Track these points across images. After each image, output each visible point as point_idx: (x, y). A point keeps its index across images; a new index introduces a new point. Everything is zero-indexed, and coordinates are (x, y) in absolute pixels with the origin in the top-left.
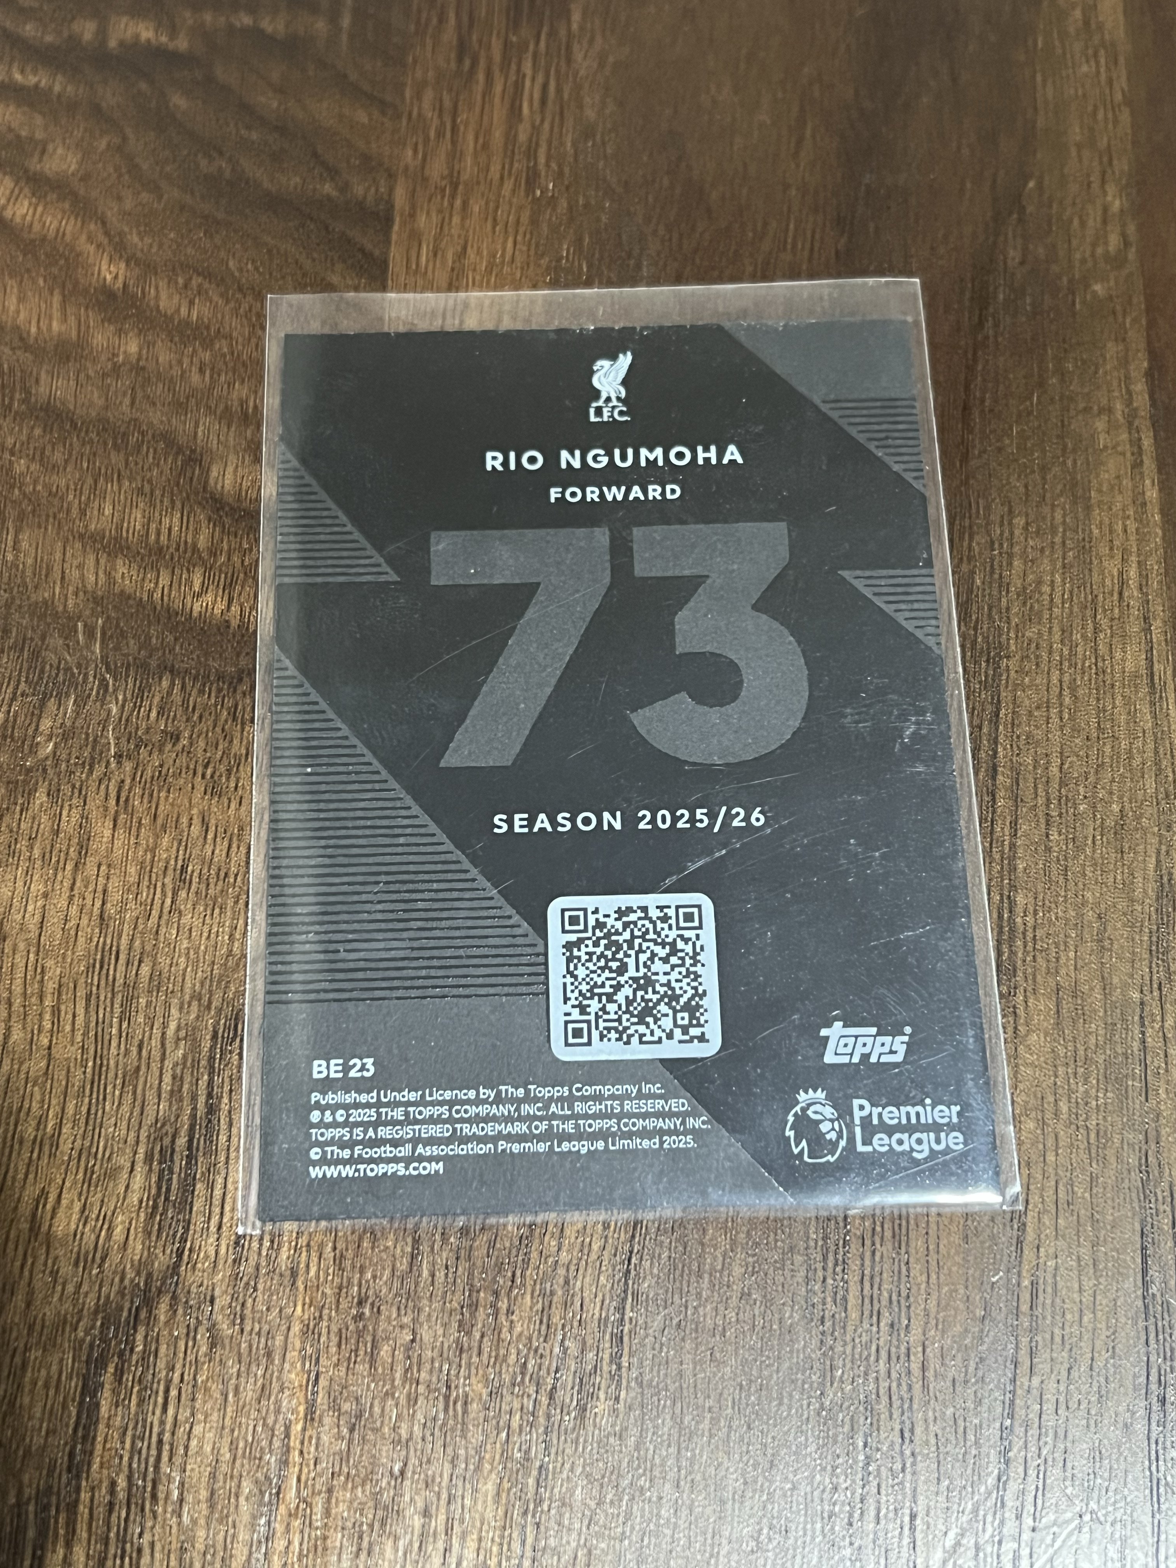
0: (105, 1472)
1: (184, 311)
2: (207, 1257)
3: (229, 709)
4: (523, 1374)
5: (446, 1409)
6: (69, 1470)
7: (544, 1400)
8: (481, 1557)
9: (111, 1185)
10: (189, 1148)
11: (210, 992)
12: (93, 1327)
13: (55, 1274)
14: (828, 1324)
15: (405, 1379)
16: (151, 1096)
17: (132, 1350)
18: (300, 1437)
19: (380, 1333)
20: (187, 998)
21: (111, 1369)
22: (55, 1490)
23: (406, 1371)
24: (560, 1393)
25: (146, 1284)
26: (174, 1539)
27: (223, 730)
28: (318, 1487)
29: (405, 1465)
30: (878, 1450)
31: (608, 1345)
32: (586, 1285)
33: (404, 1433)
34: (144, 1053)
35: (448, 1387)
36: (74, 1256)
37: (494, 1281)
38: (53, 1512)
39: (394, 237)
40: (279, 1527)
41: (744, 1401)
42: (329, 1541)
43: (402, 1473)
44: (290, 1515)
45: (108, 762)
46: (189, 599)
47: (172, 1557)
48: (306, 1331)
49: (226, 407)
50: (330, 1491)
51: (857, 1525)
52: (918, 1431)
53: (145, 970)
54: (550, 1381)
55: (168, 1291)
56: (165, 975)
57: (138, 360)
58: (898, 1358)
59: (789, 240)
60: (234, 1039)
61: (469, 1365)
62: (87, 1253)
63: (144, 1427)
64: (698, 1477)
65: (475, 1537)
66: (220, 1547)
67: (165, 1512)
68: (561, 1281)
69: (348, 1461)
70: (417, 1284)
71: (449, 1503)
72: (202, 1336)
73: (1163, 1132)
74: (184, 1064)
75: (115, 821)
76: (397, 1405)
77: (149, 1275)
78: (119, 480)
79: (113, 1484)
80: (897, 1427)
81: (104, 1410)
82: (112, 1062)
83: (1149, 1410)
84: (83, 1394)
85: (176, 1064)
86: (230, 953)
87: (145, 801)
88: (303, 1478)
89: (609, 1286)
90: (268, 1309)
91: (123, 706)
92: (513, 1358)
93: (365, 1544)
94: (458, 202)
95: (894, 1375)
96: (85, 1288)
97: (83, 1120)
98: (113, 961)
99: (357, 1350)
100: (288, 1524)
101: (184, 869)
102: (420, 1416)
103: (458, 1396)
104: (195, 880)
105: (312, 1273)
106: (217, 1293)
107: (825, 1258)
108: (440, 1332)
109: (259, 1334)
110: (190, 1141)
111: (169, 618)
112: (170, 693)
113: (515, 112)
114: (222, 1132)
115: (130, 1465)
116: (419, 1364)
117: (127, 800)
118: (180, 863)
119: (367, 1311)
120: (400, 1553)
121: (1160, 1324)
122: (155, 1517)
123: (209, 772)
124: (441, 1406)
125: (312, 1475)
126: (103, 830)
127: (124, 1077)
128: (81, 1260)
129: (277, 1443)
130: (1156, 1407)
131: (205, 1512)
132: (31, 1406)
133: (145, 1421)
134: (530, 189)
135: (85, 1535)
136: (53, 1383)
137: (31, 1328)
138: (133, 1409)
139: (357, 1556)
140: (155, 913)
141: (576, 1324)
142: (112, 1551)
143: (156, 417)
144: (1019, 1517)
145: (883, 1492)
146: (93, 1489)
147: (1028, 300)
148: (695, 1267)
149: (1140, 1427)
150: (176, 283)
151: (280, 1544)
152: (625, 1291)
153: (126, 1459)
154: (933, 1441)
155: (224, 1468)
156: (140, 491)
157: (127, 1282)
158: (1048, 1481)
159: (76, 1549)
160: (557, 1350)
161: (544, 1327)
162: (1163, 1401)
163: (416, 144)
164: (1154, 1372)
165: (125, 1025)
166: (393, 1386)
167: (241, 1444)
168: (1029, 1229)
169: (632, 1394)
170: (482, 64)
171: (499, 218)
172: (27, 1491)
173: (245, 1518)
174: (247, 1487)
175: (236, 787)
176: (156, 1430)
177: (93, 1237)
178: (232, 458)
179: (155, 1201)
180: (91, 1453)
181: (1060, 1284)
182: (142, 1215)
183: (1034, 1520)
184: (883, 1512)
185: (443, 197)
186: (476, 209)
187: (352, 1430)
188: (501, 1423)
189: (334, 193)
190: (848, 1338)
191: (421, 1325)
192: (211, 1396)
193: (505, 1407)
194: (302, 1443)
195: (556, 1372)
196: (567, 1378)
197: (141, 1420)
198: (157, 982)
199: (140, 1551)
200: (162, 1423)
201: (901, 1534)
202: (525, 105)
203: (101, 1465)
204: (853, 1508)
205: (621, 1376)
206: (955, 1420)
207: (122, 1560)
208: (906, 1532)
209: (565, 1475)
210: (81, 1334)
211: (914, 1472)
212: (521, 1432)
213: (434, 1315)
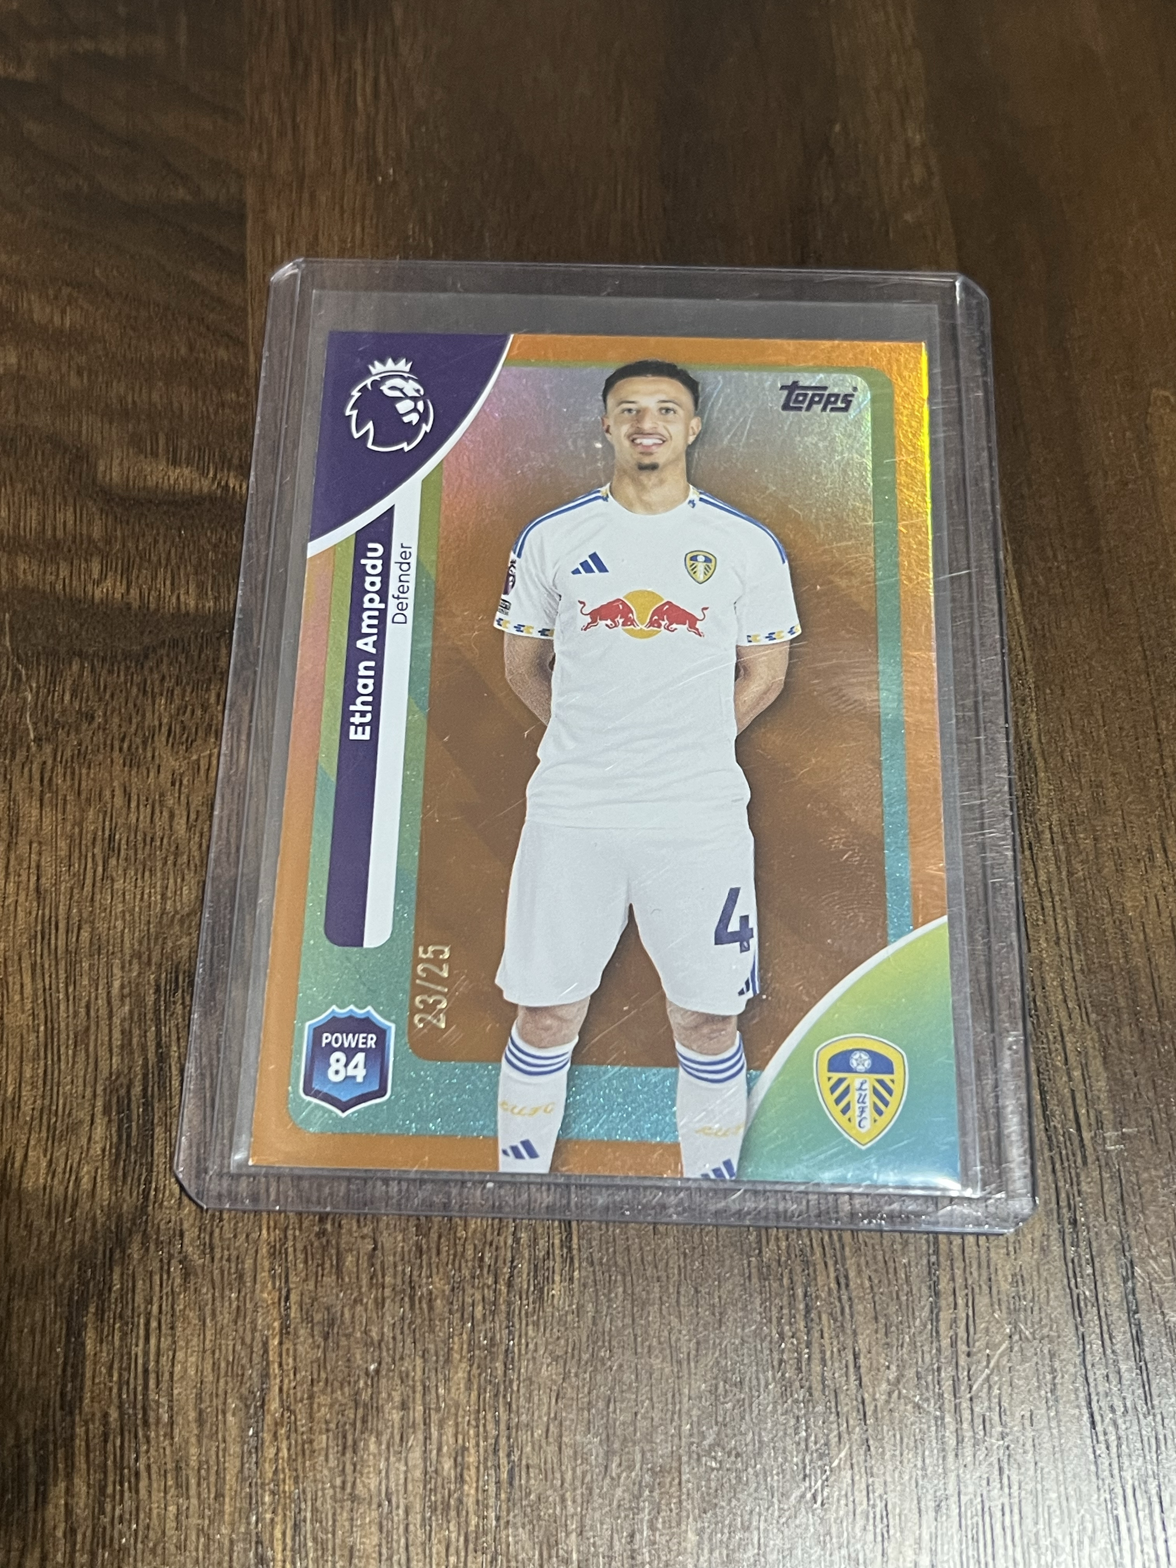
0: (96, 1405)
1: (57, 320)
2: (172, 1195)
3: (138, 685)
4: (481, 1268)
5: (412, 1307)
6: (62, 1408)
7: (504, 1289)
8: (460, 1441)
9: (74, 1138)
10: (145, 1096)
11: (149, 949)
12: (71, 1272)
13: (29, 1227)
15: (371, 1286)
16: (103, 1053)
17: (110, 1290)
18: (277, 1350)
19: (343, 1245)
20: (128, 958)
21: (92, 1309)
22: (51, 1427)
23: (371, 1278)
24: (517, 1281)
25: (117, 1227)
26: (168, 1459)
27: (135, 705)
28: (299, 1395)
29: (380, 1364)
30: (817, 1297)
31: (557, 1231)
33: (374, 1334)
34: (92, 1013)
35: (413, 1288)
36: (45, 1209)
38: (51, 1447)
39: (249, 232)
40: (267, 1437)
41: (689, 1267)
42: (315, 1444)
43: (377, 1371)
44: (276, 1424)
45: (29, 748)
46: (89, 587)
47: (169, 1475)
48: (272, 1255)
49: (107, 405)
50: (311, 1397)
51: (805, 1369)
52: (852, 1274)
53: (85, 935)
54: (507, 1270)
55: (138, 1231)
56: (103, 938)
57: (19, 369)
59: (619, 200)
60: (176, 990)
61: (430, 1265)
62: (57, 1205)
63: (130, 1359)
64: (655, 1342)
65: (452, 1423)
66: (212, 1462)
67: (157, 1436)
69: (325, 1368)
71: (424, 1394)
72: (175, 1268)
73: (1048, 978)
74: (131, 1018)
75: (41, 800)
76: (366, 1310)
77: (120, 1217)
78: (12, 485)
79: (106, 1415)
80: (832, 1275)
81: (89, 1349)
82: (63, 1025)
83: (1062, 1232)
84: (68, 1335)
85: (123, 1020)
86: (163, 911)
87: (68, 778)
88: (285, 1387)
90: (235, 1236)
91: (38, 693)
92: (470, 1253)
93: (350, 1442)
94: (306, 196)
96: (59, 1237)
97: (40, 1082)
98: (53, 931)
99: (323, 1264)
100: (275, 1433)
101: (111, 838)
102: (388, 1318)
103: (422, 1294)
104: (124, 846)
106: (186, 1226)
108: (400, 1238)
109: (229, 1260)
110: (145, 1090)
111: (73, 606)
112: (81, 676)
113: (350, 109)
114: (174, 1078)
115: (120, 1396)
116: (383, 1269)
117: (51, 779)
118: (107, 833)
119: (329, 1227)
120: (383, 1447)
121: (1064, 1152)
122: (148, 1442)
123: (126, 746)
124: (407, 1306)
125: (293, 1384)
126: (30, 811)
127: (76, 1037)
128: (54, 1212)
129: (256, 1359)
130: (1069, 1229)
131: (196, 1432)
132: (20, 1354)
133: (129, 1353)
134: (372, 178)
135: (84, 1466)
136: (39, 1330)
137: (12, 1281)
138: (117, 1343)
139: (344, 1454)
140: (89, 881)
142: (111, 1479)
143: (42, 421)
144: (954, 1344)
145: (826, 1335)
146: (86, 1423)
147: (845, 235)
149: (1056, 1248)
150: (47, 296)
151: (271, 1452)
153: (115, 1390)
154: (867, 1284)
155: (208, 1387)
156: (33, 491)
157: (99, 1226)
158: (976, 1309)
159: (77, 1481)
160: (510, 1242)
162: (1074, 1222)
163: (260, 146)
164: (1063, 1195)
165: (71, 990)
166: (360, 1293)
167: (223, 1365)
169: (584, 1273)
170: (315, 65)
171: (345, 206)
172: (24, 1432)
173: (234, 1432)
174: (233, 1403)
175: (153, 757)
176: (140, 1361)
177: (62, 1188)
178: (117, 453)
179: (117, 1149)
180: (82, 1389)
182: (107, 1163)
183: (968, 1345)
184: (828, 1354)
185: (291, 191)
186: (323, 199)
187: (326, 1338)
188: (466, 1316)
189: (188, 198)
191: (381, 1233)
192: (189, 1323)
193: (469, 1300)
194: (281, 1356)
195: (512, 1262)
196: (523, 1266)
197: (126, 1355)
198: (97, 947)
199: (137, 1474)
200: (146, 1353)
201: (846, 1374)
202: (359, 99)
203: (92, 1400)
204: (800, 1354)
205: (572, 1259)
206: (885, 1262)
207: (122, 1485)
208: (851, 1369)
209: (529, 1356)
210: (60, 1280)
211: (852, 1316)
212: (484, 1321)
213: (392, 1222)
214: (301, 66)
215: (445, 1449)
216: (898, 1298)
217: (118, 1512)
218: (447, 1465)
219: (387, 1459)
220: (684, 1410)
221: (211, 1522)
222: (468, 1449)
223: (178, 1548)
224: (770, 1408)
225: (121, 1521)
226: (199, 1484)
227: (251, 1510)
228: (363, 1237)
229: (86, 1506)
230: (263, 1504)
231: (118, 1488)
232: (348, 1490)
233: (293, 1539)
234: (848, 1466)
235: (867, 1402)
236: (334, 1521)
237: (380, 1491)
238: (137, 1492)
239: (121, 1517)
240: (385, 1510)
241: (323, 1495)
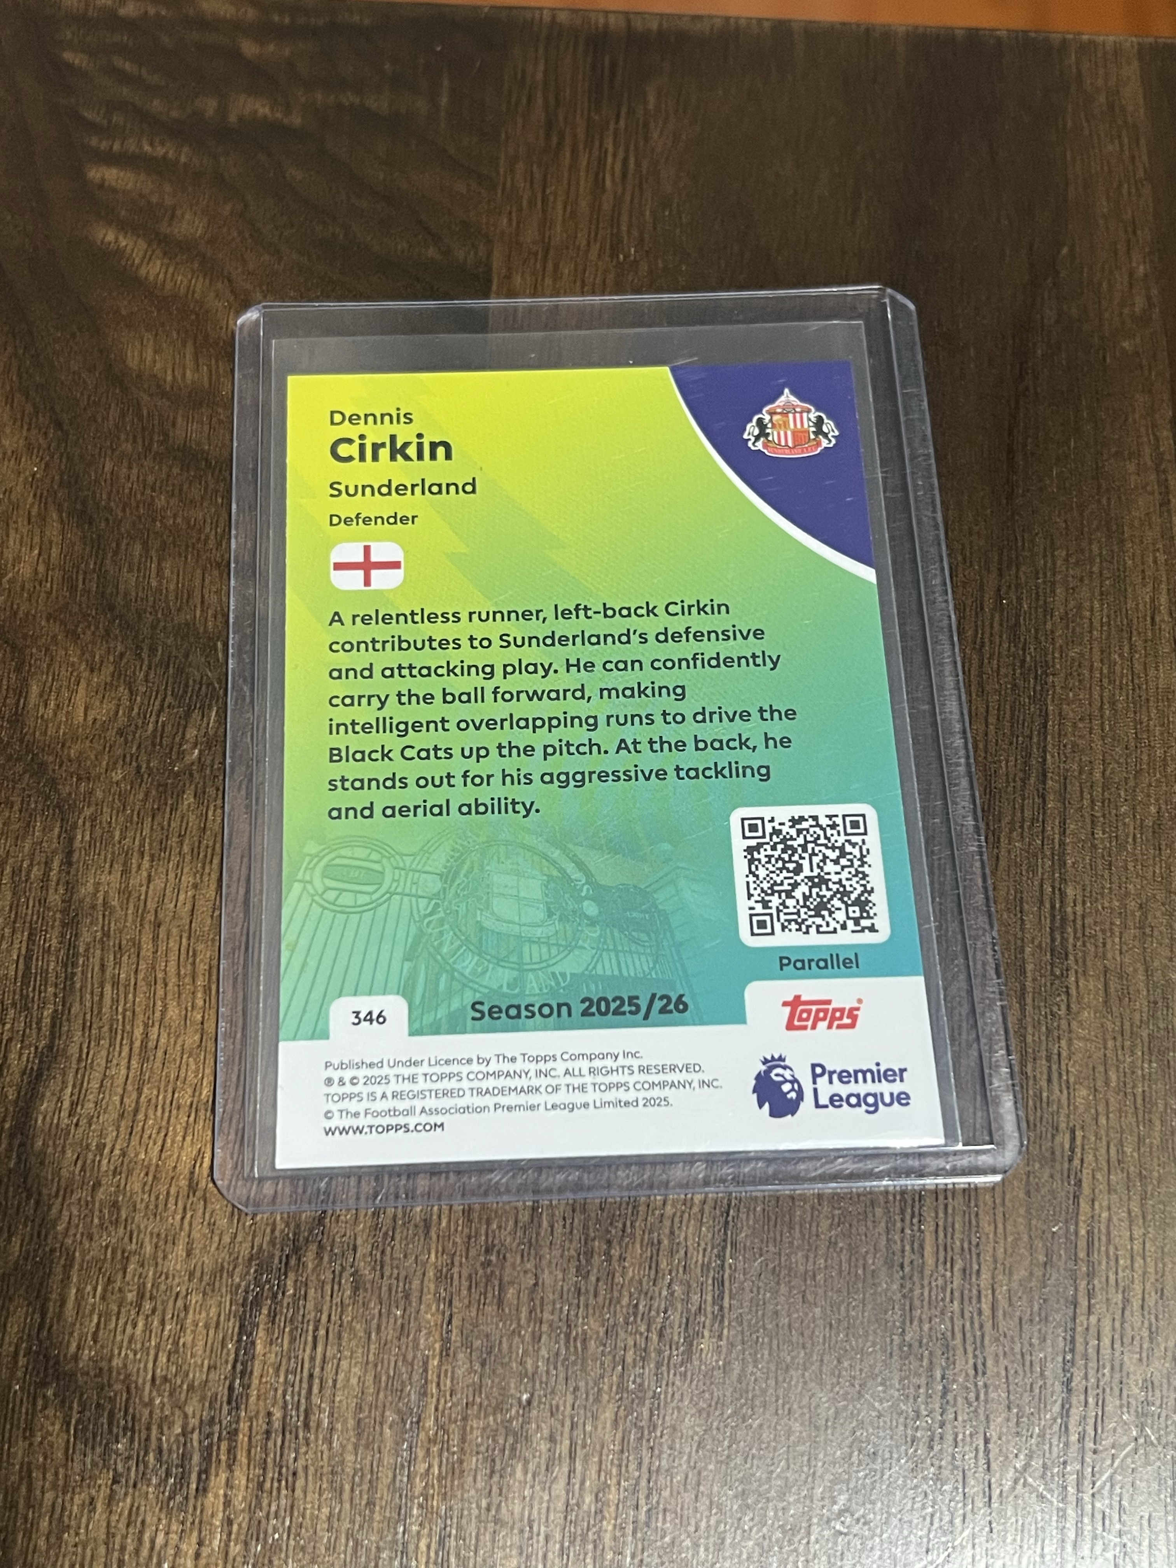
2: (348, 1210)
4: (635, 1315)
5: (567, 1346)
6: (229, 1402)
7: (655, 1337)
8: (603, 1478)
12: (248, 1273)
13: (211, 1228)
14: (907, 1269)
15: (529, 1320)
17: (283, 1294)
18: (436, 1370)
19: (506, 1279)
21: (265, 1311)
22: (217, 1420)
23: (531, 1312)
24: (669, 1331)
25: (295, 1234)
26: (325, 1463)
28: (453, 1416)
29: (532, 1395)
30: (954, 1381)
31: (710, 1288)
32: (690, 1236)
33: (529, 1366)
35: (569, 1326)
37: (608, 1232)
38: (216, 1439)
40: (420, 1453)
41: (833, 1338)
42: (465, 1464)
43: (529, 1402)
44: (430, 1441)
47: (324, 1478)
48: (438, 1278)
50: (465, 1419)
51: (937, 1448)
52: (989, 1363)
54: (660, 1320)
55: (314, 1241)
58: (970, 1298)
61: (587, 1306)
63: (296, 1362)
64: (795, 1406)
65: (596, 1459)
66: (367, 1470)
68: (667, 1231)
69: (481, 1392)
70: (538, 1234)
71: (572, 1429)
76: (523, 1342)
77: (298, 1226)
79: (269, 1414)
80: (971, 1362)
81: (259, 1348)
84: (240, 1334)
88: (441, 1407)
89: (710, 1235)
90: (405, 1256)
92: (625, 1300)
93: (498, 1466)
95: (967, 1315)
96: (239, 1239)
99: (485, 1294)
100: (428, 1450)
102: (544, 1352)
103: (577, 1334)
105: (444, 1224)
106: (359, 1241)
107: (903, 1212)
108: (560, 1276)
109: (397, 1279)
113: (598, 186)
115: (284, 1398)
116: (542, 1305)
119: (493, 1258)
120: (530, 1475)
122: (308, 1444)
124: (562, 1342)
125: (449, 1404)
129: (416, 1377)
131: (353, 1440)
132: (194, 1344)
133: (297, 1357)
134: (614, 254)
135: (245, 1461)
136: (213, 1325)
137: (191, 1275)
138: (286, 1346)
139: (491, 1477)
141: (681, 1270)
142: (269, 1476)
144: (1081, 1440)
145: (960, 1418)
146: (251, 1419)
148: (787, 1218)
151: (422, 1468)
152: (725, 1241)
153: (280, 1392)
154: (1003, 1373)
155: (369, 1398)
157: (277, 1233)
158: (1107, 1409)
159: (237, 1473)
160: (665, 1293)
161: (653, 1272)
163: (510, 213)
166: (519, 1325)
167: (384, 1378)
168: (1085, 1185)
169: (732, 1333)
172: (191, 1422)
173: (389, 1444)
174: (391, 1416)
176: (306, 1365)
180: (249, 1386)
181: (1114, 1233)
183: (1095, 1443)
184: (960, 1437)
185: (536, 261)
187: (483, 1364)
188: (617, 1359)
189: (438, 257)
190: (926, 1282)
191: (543, 1270)
192: (355, 1335)
193: (621, 1344)
194: (439, 1376)
195: (665, 1313)
196: (675, 1317)
197: (293, 1356)
199: (294, 1474)
200: (312, 1359)
201: (976, 1457)
202: (608, 177)
203: (258, 1398)
204: (933, 1434)
205: (723, 1317)
206: (1023, 1355)
207: (279, 1481)
208: (981, 1454)
209: (674, 1404)
210: (237, 1280)
211: (986, 1401)
212: (634, 1366)
213: (554, 1261)
214: (555, 140)
215: (588, 1483)
216: (1031, 1390)
217: (273, 1508)
218: (588, 1499)
219: (532, 1487)
220: (818, 1474)
221: (361, 1527)
222: (609, 1486)
223: (327, 1549)
224: (900, 1482)
225: (276, 1517)
226: (352, 1490)
227: (398, 1521)
228: (526, 1272)
229: (244, 1498)
230: (411, 1516)
231: (276, 1485)
232: (493, 1512)
233: (437, 1553)
234: (970, 1546)
235: (993, 1486)
236: (477, 1539)
237: (522, 1515)
238: (293, 1491)
239: (276, 1512)
240: (526, 1535)
241: (470, 1514)
